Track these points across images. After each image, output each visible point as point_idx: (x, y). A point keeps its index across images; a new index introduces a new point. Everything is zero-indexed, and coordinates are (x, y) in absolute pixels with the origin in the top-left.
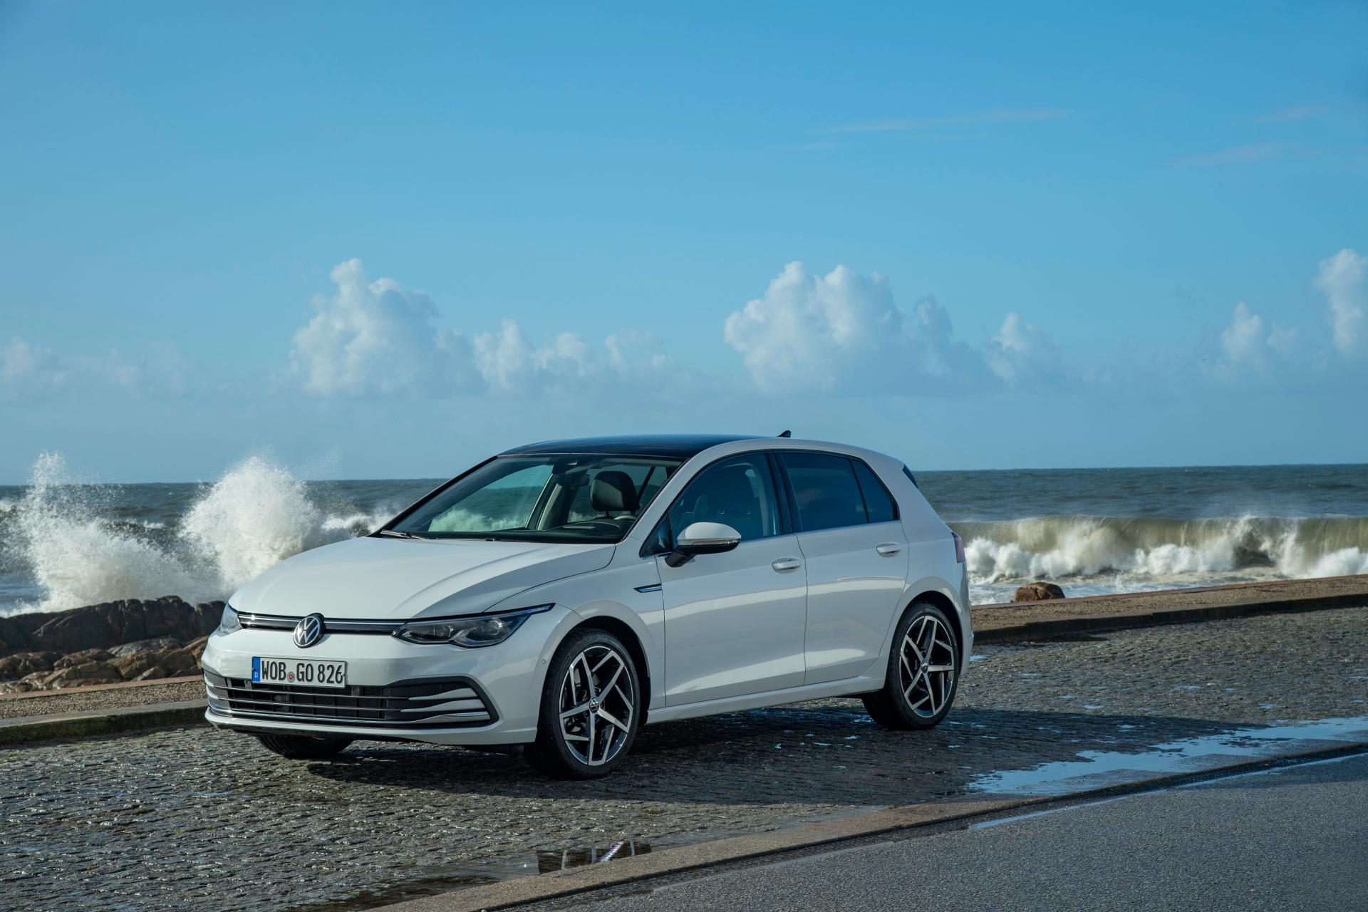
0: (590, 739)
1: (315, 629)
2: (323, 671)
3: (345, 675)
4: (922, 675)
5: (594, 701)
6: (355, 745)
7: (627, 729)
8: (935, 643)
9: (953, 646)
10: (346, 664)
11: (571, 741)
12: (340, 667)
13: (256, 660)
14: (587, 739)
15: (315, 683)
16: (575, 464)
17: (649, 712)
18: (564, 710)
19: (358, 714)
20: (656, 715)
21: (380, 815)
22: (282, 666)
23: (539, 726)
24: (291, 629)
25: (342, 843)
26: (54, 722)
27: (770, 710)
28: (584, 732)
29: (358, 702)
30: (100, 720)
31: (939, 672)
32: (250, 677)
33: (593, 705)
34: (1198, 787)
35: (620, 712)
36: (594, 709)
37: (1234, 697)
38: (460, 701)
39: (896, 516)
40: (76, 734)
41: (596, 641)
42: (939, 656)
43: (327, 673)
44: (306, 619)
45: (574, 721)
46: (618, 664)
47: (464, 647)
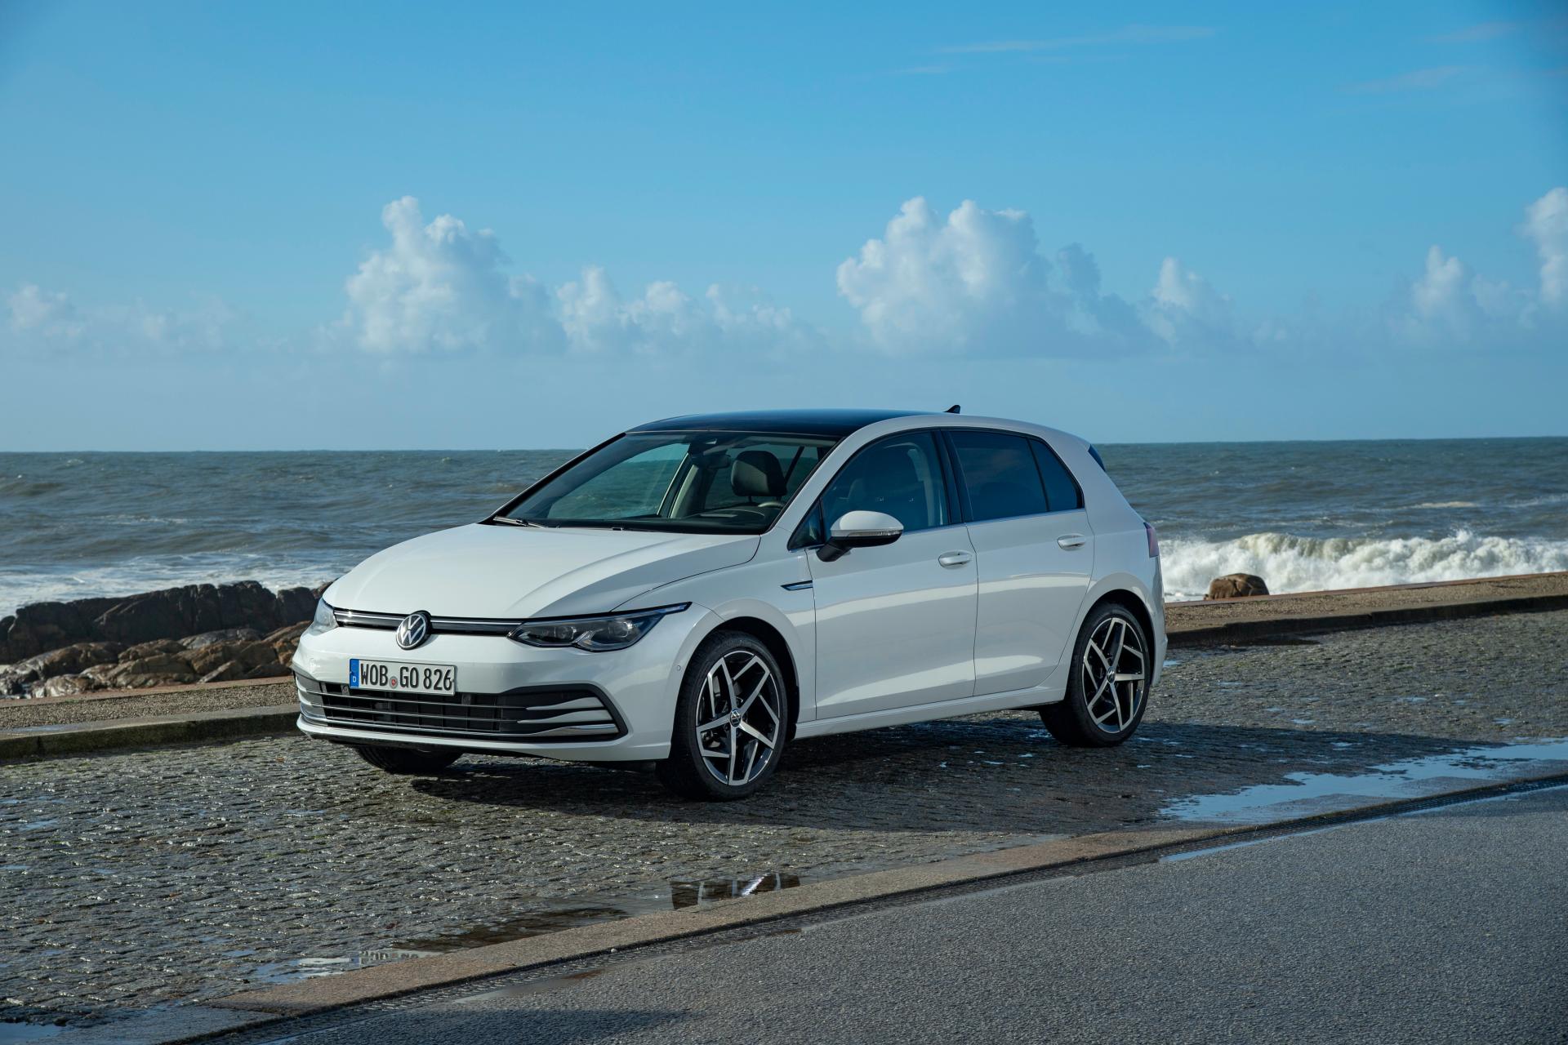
0: (730, 756)
1: (419, 629)
2: (430, 675)
3: (454, 680)
4: (1108, 685)
5: (735, 713)
6: (465, 758)
7: (772, 745)
8: (1123, 648)
9: (1144, 652)
10: (456, 668)
11: (711, 759)
12: (449, 671)
13: (354, 663)
14: (727, 756)
15: (421, 689)
16: (714, 443)
17: (797, 725)
18: (702, 723)
19: (469, 725)
20: (805, 729)
21: (495, 838)
22: (384, 670)
23: (673, 740)
24: (394, 628)
25: (453, 871)
26: (126, 728)
27: (934, 723)
28: (725, 748)
29: (469, 712)
30: (179, 726)
31: (1128, 682)
32: (348, 682)
33: (734, 717)
34: (1424, 815)
35: (764, 725)
36: (736, 722)
37: (1466, 711)
38: (584, 712)
39: (1080, 504)
40: (152, 742)
41: (738, 645)
42: (1128, 664)
43: (434, 679)
44: (410, 617)
45: (712, 735)
46: (763, 672)
47: (589, 650)
